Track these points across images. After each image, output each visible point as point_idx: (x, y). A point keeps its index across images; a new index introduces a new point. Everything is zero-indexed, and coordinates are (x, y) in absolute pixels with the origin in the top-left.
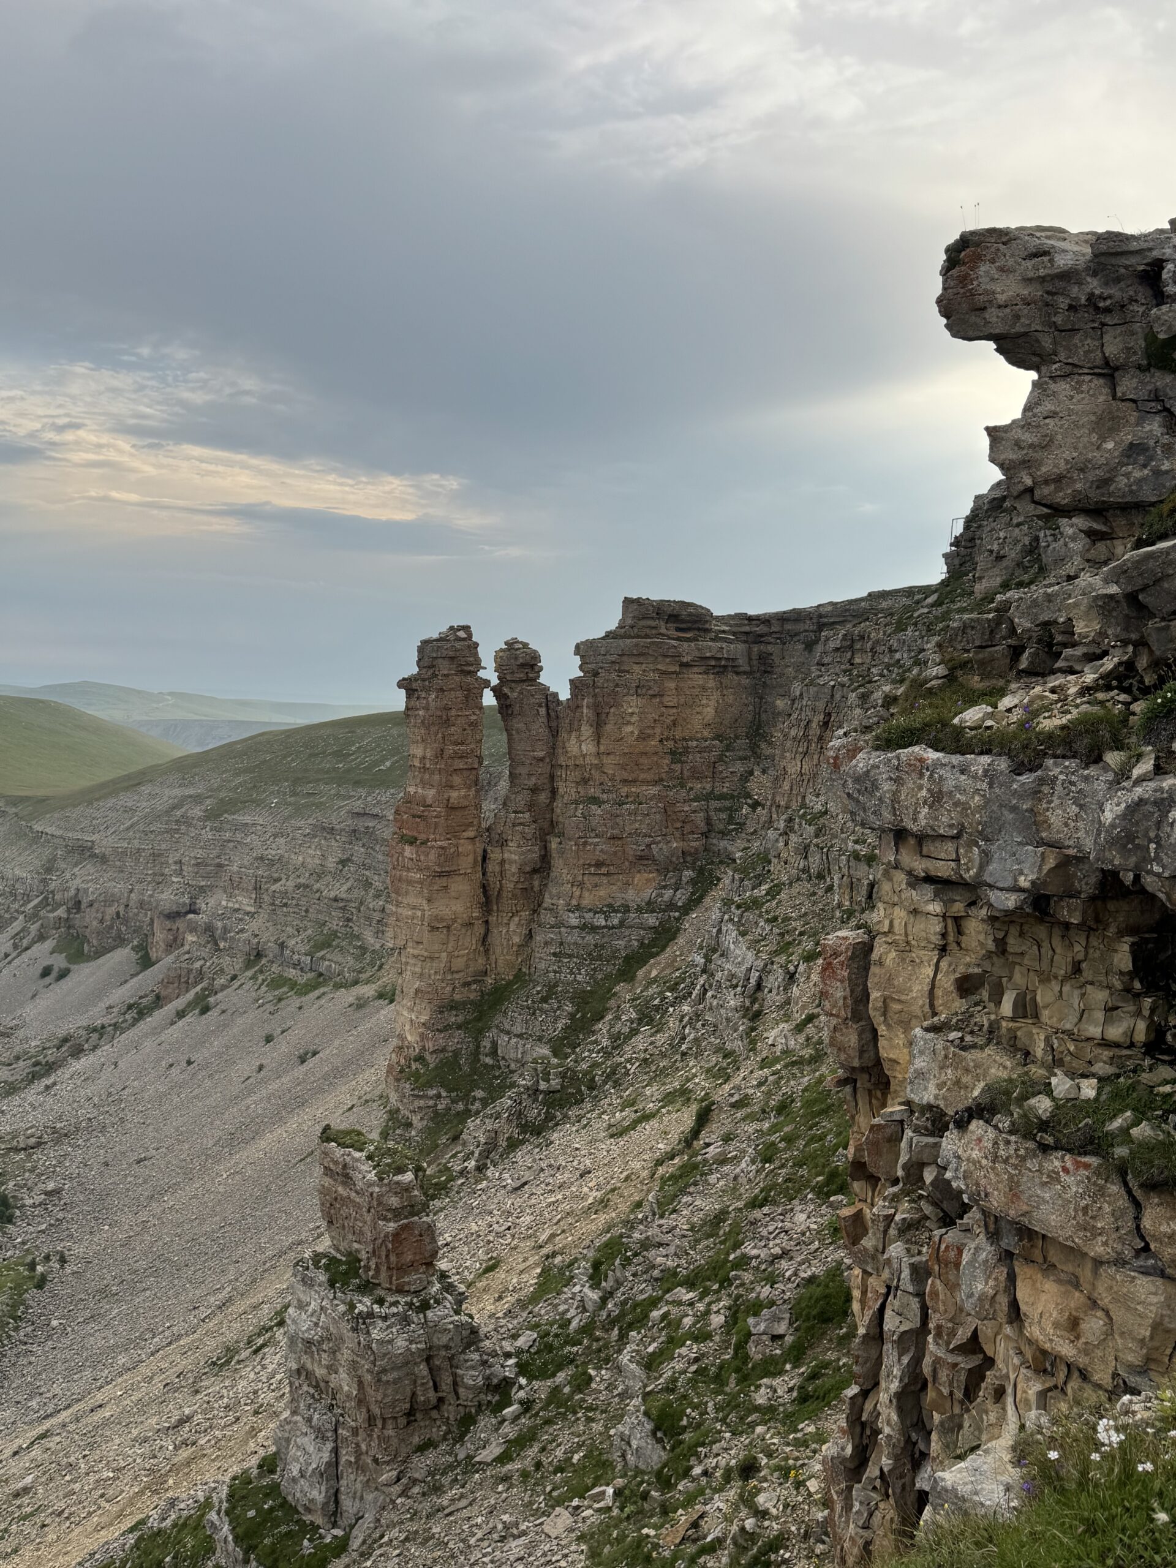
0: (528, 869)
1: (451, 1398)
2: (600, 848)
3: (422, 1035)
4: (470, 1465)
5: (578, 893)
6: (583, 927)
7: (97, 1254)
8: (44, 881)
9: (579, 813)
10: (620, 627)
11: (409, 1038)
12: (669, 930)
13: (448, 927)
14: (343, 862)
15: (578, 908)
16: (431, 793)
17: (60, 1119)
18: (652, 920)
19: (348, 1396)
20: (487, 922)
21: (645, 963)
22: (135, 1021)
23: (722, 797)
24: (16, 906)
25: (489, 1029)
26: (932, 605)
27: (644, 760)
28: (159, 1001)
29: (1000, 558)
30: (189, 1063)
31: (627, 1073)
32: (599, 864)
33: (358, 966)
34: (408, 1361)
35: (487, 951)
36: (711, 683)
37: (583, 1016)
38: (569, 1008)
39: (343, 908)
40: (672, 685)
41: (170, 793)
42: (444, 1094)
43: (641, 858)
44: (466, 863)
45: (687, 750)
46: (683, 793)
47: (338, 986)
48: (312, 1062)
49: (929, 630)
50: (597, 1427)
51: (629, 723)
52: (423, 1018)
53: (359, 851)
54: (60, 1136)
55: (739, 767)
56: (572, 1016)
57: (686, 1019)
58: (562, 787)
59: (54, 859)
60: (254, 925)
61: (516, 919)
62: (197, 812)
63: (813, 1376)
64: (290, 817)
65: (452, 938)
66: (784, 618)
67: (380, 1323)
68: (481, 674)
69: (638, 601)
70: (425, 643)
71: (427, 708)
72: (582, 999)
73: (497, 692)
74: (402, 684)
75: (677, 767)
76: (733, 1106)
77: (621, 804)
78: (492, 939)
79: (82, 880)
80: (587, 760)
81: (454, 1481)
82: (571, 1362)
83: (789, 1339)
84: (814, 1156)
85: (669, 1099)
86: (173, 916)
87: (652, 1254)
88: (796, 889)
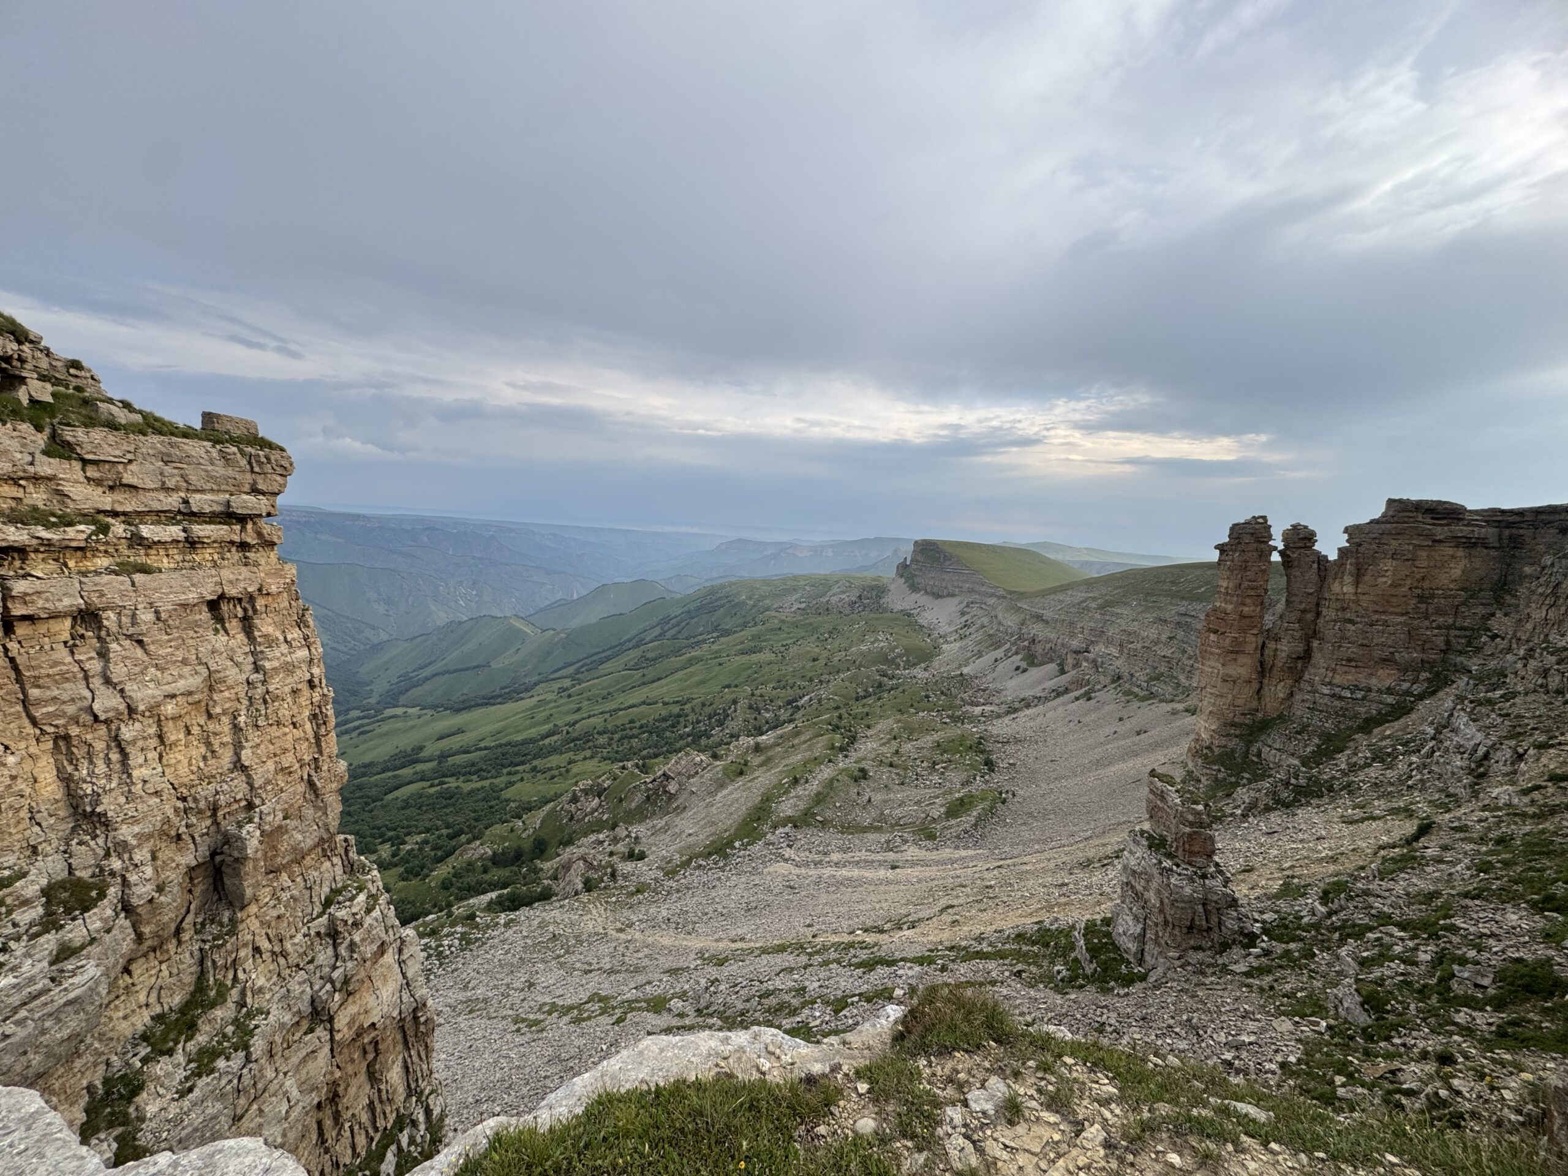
0: (1294, 656)
1: (1216, 929)
2: (1352, 650)
3: (1212, 736)
4: (1225, 970)
5: (1331, 675)
6: (1333, 696)
7: (1029, 797)
8: (1020, 629)
9: (1337, 627)
10: (1383, 517)
11: (1203, 736)
12: (1404, 708)
13: (1234, 682)
14: (1171, 638)
15: (1330, 683)
16: (1230, 607)
17: (1018, 734)
18: (1390, 699)
19: (1154, 906)
20: (1261, 683)
21: (1382, 725)
22: (1055, 698)
23: (1463, 629)
24: (1007, 638)
25: (1257, 742)
28: (1067, 691)
30: (1079, 722)
31: (1360, 788)
32: (1349, 660)
33: (1175, 693)
34: (1191, 901)
35: (1259, 699)
36: (1460, 554)
37: (1327, 748)
38: (1316, 741)
39: (1169, 662)
40: (1424, 554)
41: (1080, 595)
42: (1223, 770)
43: (1385, 660)
44: (1250, 648)
45: (1433, 596)
46: (1427, 623)
47: (1161, 701)
48: (1143, 736)
50: (1317, 984)
51: (1383, 576)
52: (1213, 727)
53: (1181, 634)
54: (1017, 741)
55: (1481, 610)
56: (1319, 746)
57: (1414, 766)
58: (1325, 611)
59: (1025, 620)
60: (1118, 663)
61: (1282, 684)
62: (1094, 605)
64: (1142, 612)
65: (1237, 687)
66: (1537, 511)
67: (1176, 876)
68: (1272, 543)
69: (1400, 501)
70: (1235, 525)
71: (1232, 561)
72: (1327, 737)
73: (1282, 553)
74: (1216, 547)
75: (1423, 606)
76: (1452, 829)
77: (1372, 625)
78: (1265, 691)
79: (1036, 629)
80: (1347, 597)
81: (1214, 973)
82: (1301, 940)
83: (1491, 991)
84: (1531, 880)
85: (1394, 811)
86: (1077, 652)
87: (1371, 899)
88: (1531, 697)
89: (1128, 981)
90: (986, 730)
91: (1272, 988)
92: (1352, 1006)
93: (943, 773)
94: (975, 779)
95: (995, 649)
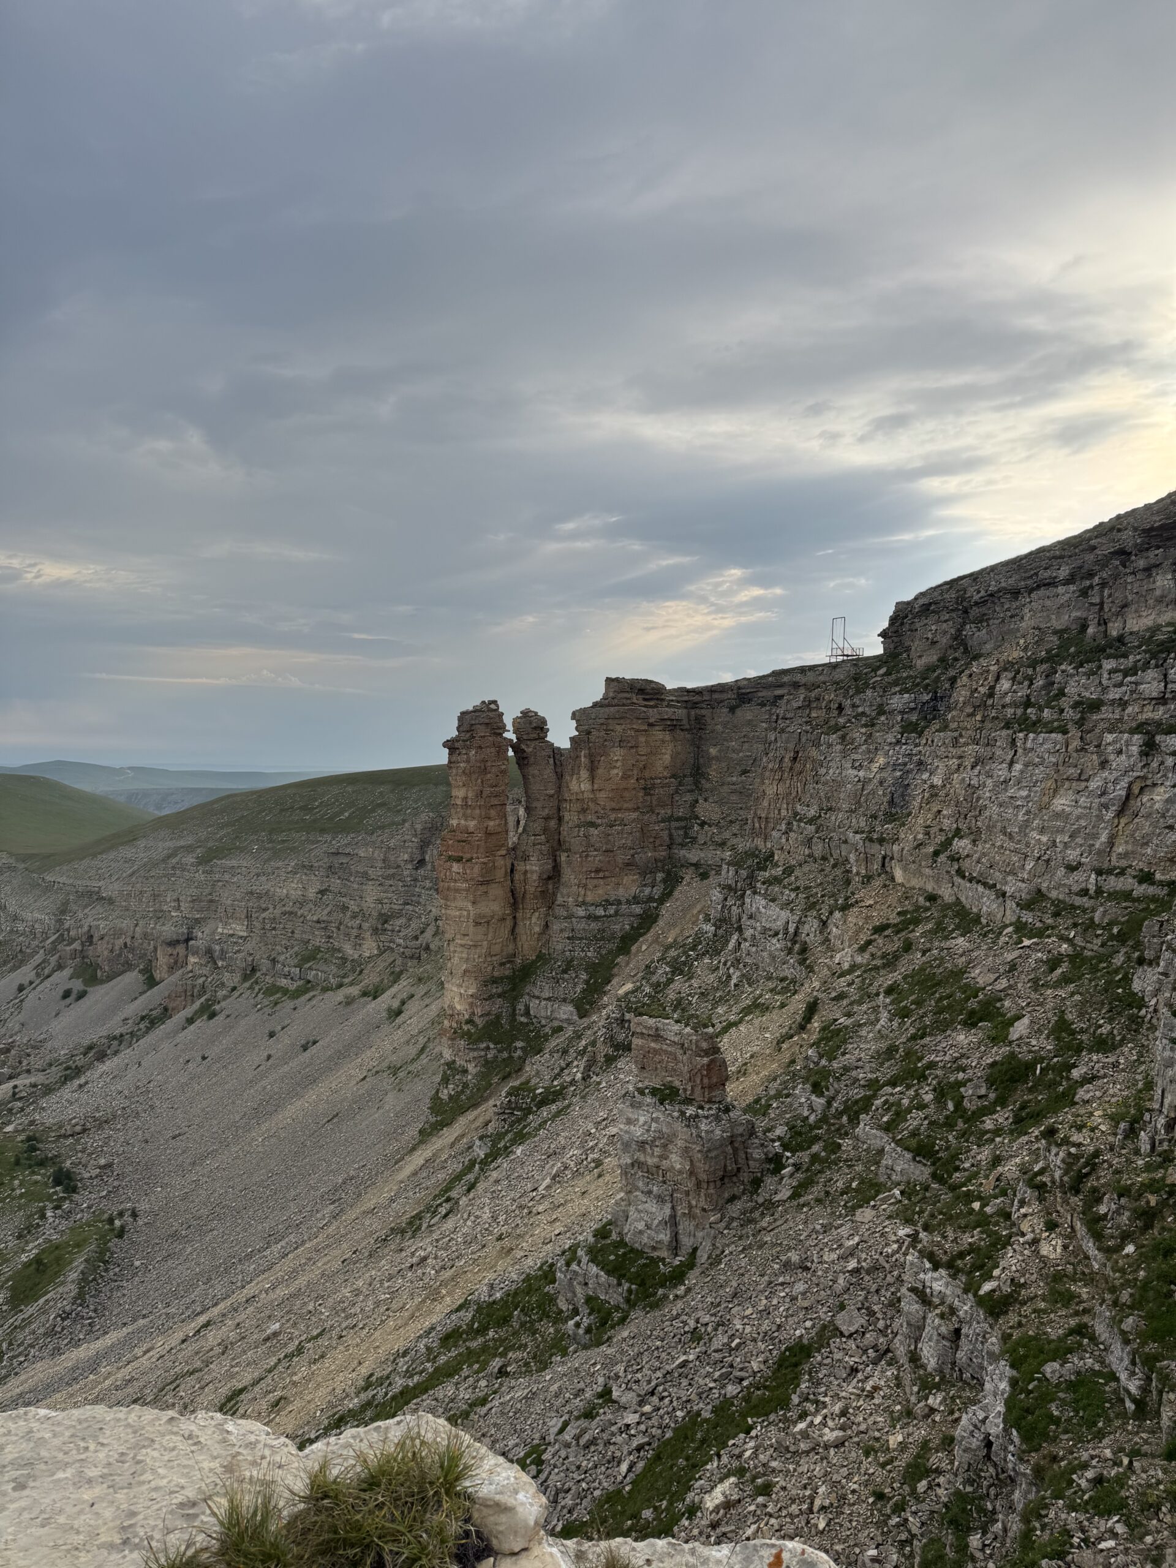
0: (545, 876)
1: (745, 1168)
2: (596, 859)
3: (471, 1005)
4: (770, 1206)
5: (582, 892)
6: (589, 917)
7: (161, 1209)
8: (60, 922)
9: (581, 834)
10: (604, 698)
11: (458, 1007)
12: (651, 916)
13: (488, 922)
14: (322, 892)
15: (584, 903)
16: (472, 824)
17: (97, 1109)
18: (637, 909)
19: (680, 1172)
20: (515, 917)
21: (636, 940)
22: (148, 1030)
23: (679, 819)
24: (36, 942)
25: (522, 996)
26: (883, 675)
27: (626, 794)
28: (166, 1013)
29: (934, 643)
30: (204, 1058)
31: (690, 1003)
32: (597, 871)
33: (341, 973)
34: (721, 1145)
35: (515, 939)
36: (668, 738)
37: (595, 982)
38: (584, 976)
39: (325, 928)
40: (642, 739)
41: (162, 845)
42: (492, 1046)
43: (628, 865)
44: (500, 874)
45: (653, 786)
46: (654, 817)
47: (325, 990)
48: (313, 1050)
49: (885, 691)
50: (859, 1168)
51: (615, 767)
52: (471, 992)
53: (336, 883)
54: (101, 1123)
55: (689, 797)
56: (587, 982)
57: (729, 963)
58: (567, 816)
59: (66, 903)
60: (249, 946)
61: (537, 914)
62: (190, 859)
63: (1023, 1107)
64: (269, 860)
65: (491, 930)
66: (712, 690)
67: (704, 1121)
68: (506, 735)
69: (617, 680)
70: (463, 713)
71: (468, 761)
72: (592, 969)
73: (516, 748)
74: (445, 745)
75: (648, 798)
76: (833, 999)
77: (611, 826)
78: (520, 929)
79: (94, 918)
80: (585, 795)
81: (763, 1214)
82: (820, 1138)
83: (992, 1096)
84: (950, 1006)
85: (747, 1011)
86: (173, 943)
87: (854, 1073)
88: (806, 868)
89: (678, 1276)
90: (32, 1123)
91: (827, 1193)
92: (906, 1166)
94: (43, 1216)
95: (14, 969)
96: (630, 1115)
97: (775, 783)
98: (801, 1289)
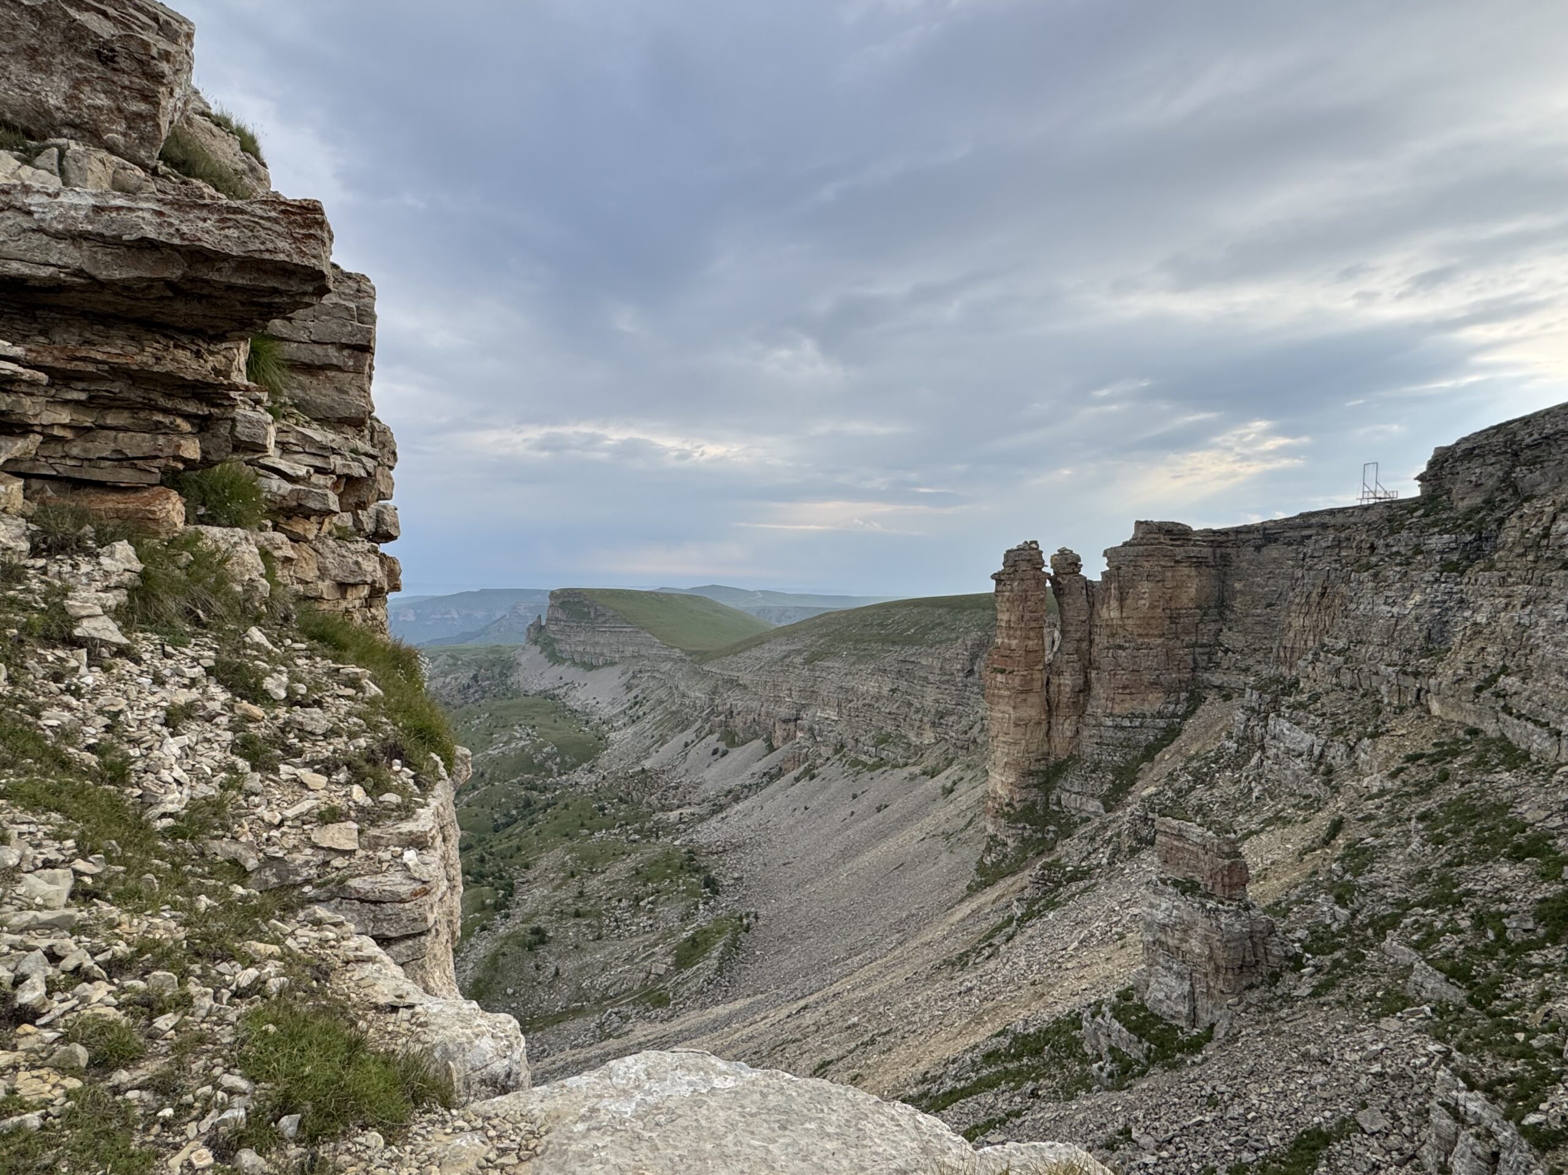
0: (1077, 689)
1: (1264, 962)
2: (1124, 677)
3: (1011, 791)
4: (1288, 999)
5: (1110, 705)
6: (1116, 727)
7: (774, 916)
8: (712, 700)
9: (1110, 655)
10: (1133, 539)
11: (1000, 792)
12: (1174, 730)
13: (1026, 725)
14: (893, 691)
15: (1111, 714)
16: (1014, 643)
17: (733, 837)
18: (1161, 723)
19: (1200, 956)
20: (1049, 723)
21: (1160, 751)
22: (768, 783)
23: (1202, 646)
24: (696, 713)
25: (1054, 788)
26: (1420, 517)
27: (1152, 621)
28: (781, 773)
29: (1478, 485)
30: (806, 808)
31: (1211, 810)
32: (1124, 688)
33: (907, 755)
34: (1241, 938)
35: (1049, 741)
36: (1193, 573)
37: (1121, 783)
39: (895, 719)
40: (1169, 574)
41: (779, 649)
42: (1028, 827)
43: (1152, 684)
44: (1037, 685)
45: (1179, 616)
46: (1179, 642)
47: (894, 767)
48: (885, 812)
49: (1422, 532)
50: (1385, 979)
51: (1142, 598)
52: (1010, 780)
53: (903, 684)
54: (737, 847)
55: (1213, 627)
56: (1113, 782)
57: (1251, 778)
58: (1097, 639)
59: (716, 687)
60: (839, 728)
61: (1069, 721)
62: (799, 660)
64: (854, 663)
65: (1029, 731)
66: (1238, 531)
67: (1224, 914)
68: (1044, 569)
69: (1146, 523)
70: (1008, 552)
71: (1012, 591)
72: (1118, 771)
73: (1053, 581)
74: (993, 577)
75: (1174, 626)
76: (1359, 820)
77: (1138, 649)
78: (1053, 733)
79: (733, 699)
80: (1115, 622)
81: (1281, 1006)
82: (1343, 946)
83: (1541, 931)
84: (1491, 839)
85: (1268, 822)
86: (786, 721)
87: (1381, 891)
88: (1333, 696)
89: (1195, 1046)
90: (691, 841)
91: (1350, 997)
92: (1437, 985)
93: (651, 911)
94: (697, 908)
95: (682, 731)
96: (1153, 901)
97: (1302, 616)
98: (1320, 1080)
